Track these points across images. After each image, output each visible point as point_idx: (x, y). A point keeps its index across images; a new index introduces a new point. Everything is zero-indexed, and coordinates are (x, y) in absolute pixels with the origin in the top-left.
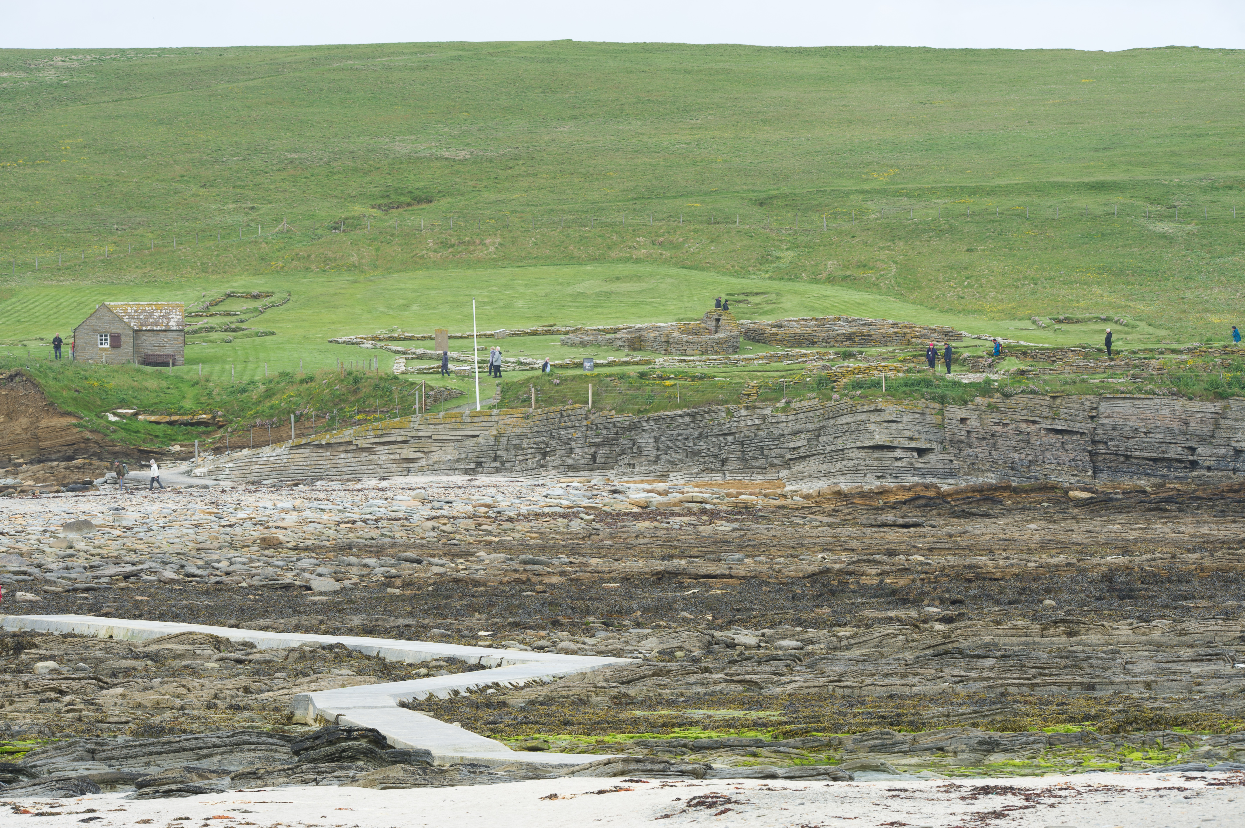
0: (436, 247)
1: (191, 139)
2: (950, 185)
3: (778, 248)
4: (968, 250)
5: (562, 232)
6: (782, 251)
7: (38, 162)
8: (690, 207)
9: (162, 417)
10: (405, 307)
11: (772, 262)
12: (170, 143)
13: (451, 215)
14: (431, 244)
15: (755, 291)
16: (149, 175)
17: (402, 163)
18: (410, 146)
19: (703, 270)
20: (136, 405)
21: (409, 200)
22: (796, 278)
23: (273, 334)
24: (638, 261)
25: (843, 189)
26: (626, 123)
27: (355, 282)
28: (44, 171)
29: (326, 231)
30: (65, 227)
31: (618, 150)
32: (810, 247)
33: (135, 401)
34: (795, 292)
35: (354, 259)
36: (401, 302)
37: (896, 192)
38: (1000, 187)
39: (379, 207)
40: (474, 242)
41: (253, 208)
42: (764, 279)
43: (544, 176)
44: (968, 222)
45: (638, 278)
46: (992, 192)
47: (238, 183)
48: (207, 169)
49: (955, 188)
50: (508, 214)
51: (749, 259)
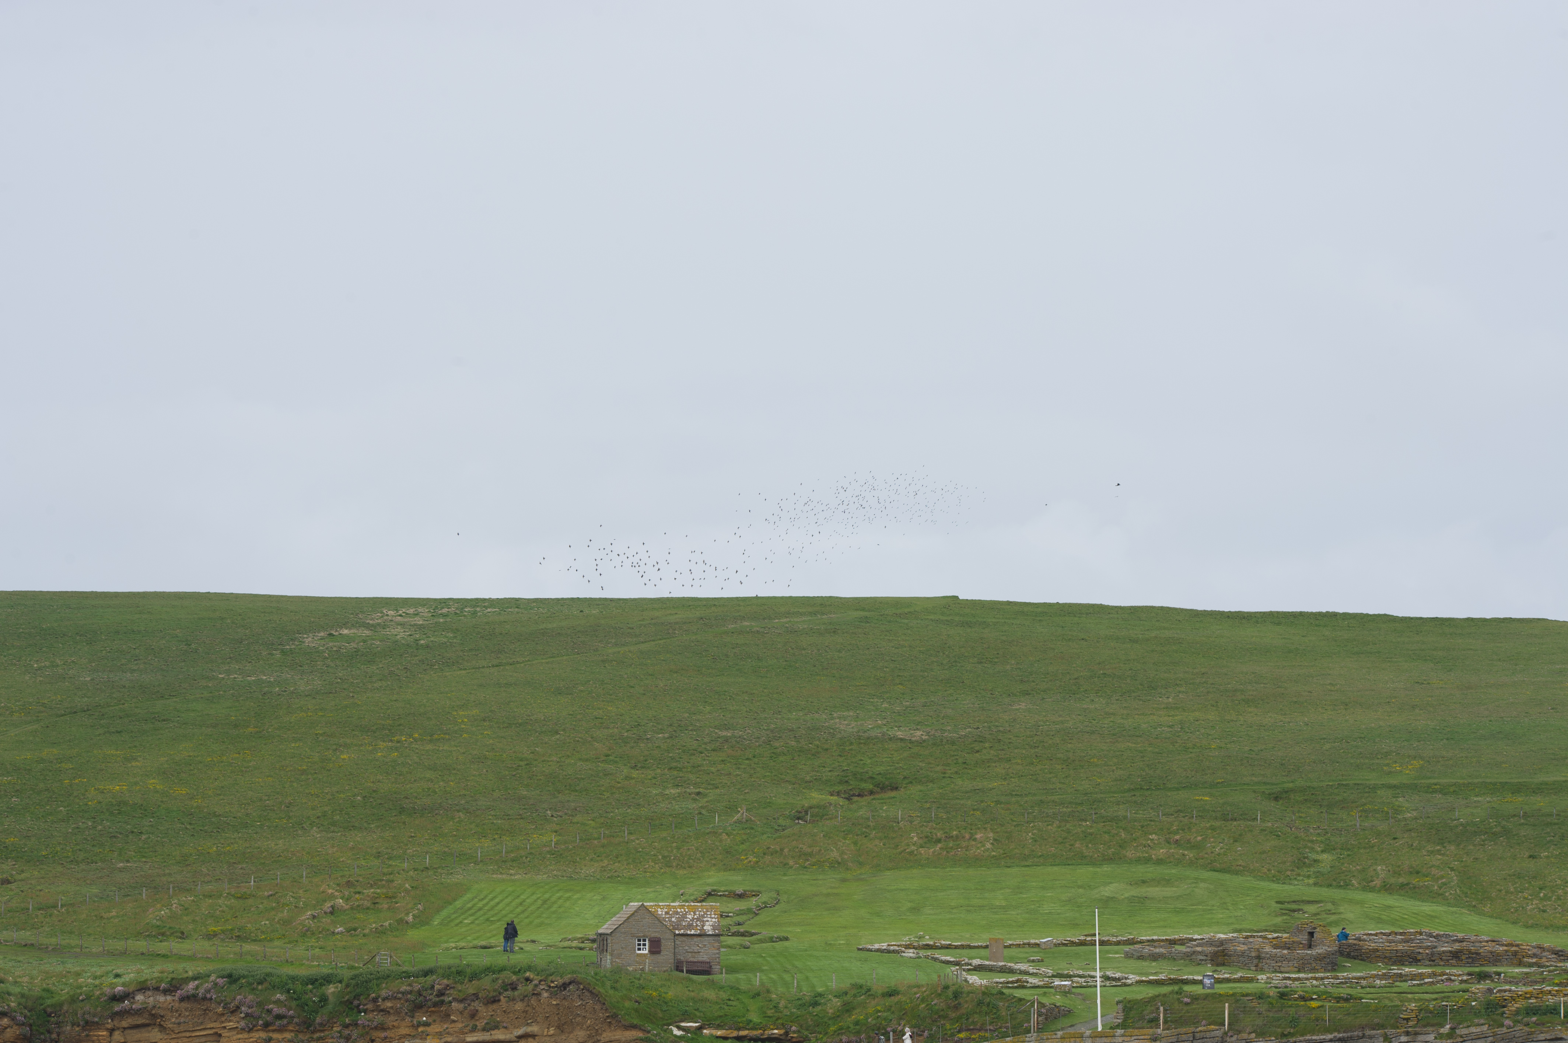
0: (921, 841)
1: (601, 712)
2: (1488, 780)
3: (1312, 849)
4: (1530, 856)
5: (1060, 827)
6: (1317, 853)
7: (436, 736)
8: (1198, 800)
9: (729, 1032)
10: (915, 910)
11: (1310, 866)
12: (579, 717)
13: (928, 805)
14: (915, 839)
15: (1307, 899)
16: (568, 753)
17: (851, 744)
18: (853, 724)
19: (1237, 874)
20: (700, 1017)
21: (871, 787)
22: (1346, 886)
23: (787, 939)
24: (1160, 862)
25: (1367, 782)
26: (1087, 700)
27: (844, 880)
28: (445, 748)
29: (788, 822)
30: (492, 813)
31: (1093, 732)
32: (1349, 850)
33: (698, 1014)
34: (1351, 901)
35: (835, 854)
36: (909, 905)
37: (1429, 787)
38: (1547, 784)
39: (838, 794)
40: (963, 837)
41: (698, 793)
42: (1308, 885)
43: (1019, 761)
44: (1523, 824)
45: (1166, 882)
46: (1539, 789)
47: (674, 764)
48: (632, 747)
49: (1495, 784)
50: (992, 805)
51: (1284, 863)
